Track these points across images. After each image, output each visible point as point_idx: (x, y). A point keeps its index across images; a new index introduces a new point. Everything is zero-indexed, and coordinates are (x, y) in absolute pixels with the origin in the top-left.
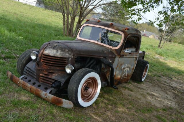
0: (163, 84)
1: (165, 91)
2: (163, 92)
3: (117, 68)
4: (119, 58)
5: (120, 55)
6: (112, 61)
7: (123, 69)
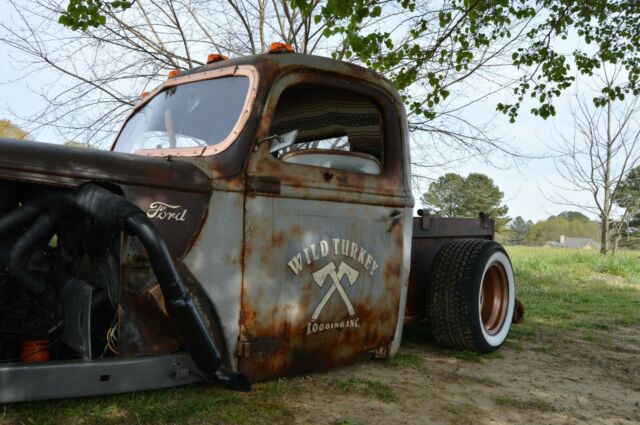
0: (619, 349)
1: (626, 377)
2: (616, 384)
3: (243, 260)
4: (245, 196)
5: (243, 175)
6: (185, 211)
7: (301, 268)
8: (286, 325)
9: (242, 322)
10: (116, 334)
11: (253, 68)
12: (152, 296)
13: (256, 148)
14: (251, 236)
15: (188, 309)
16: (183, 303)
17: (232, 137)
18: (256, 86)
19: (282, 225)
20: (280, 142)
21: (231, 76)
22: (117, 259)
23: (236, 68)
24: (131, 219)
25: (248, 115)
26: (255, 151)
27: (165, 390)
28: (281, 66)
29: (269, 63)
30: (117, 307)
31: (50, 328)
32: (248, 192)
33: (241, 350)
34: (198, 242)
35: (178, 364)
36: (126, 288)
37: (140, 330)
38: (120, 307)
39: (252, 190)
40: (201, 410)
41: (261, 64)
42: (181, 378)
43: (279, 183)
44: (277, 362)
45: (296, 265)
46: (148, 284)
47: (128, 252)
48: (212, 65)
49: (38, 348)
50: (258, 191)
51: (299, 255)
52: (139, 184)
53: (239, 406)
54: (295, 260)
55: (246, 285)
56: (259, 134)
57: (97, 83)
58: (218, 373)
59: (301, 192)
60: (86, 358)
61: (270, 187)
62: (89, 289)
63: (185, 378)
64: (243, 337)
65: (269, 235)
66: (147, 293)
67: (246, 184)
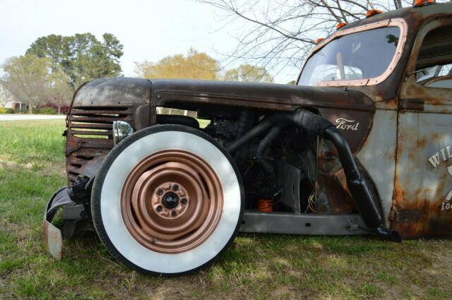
3: (396, 156)
4: (398, 112)
5: (397, 98)
6: (358, 124)
7: (438, 163)
8: (426, 203)
9: (394, 198)
10: (314, 199)
11: (402, 20)
12: (336, 178)
13: (406, 79)
14: (402, 140)
15: (361, 186)
16: (358, 183)
17: (388, 72)
18: (405, 34)
19: (424, 132)
20: (425, 74)
21: (386, 27)
22: (315, 153)
23: (390, 21)
24: (328, 130)
25: (400, 55)
26: (405, 81)
27: (343, 236)
28: (424, 16)
29: (415, 15)
30: (315, 183)
31: (274, 193)
32: (400, 110)
33: (393, 216)
34: (366, 144)
35: (352, 221)
36: (320, 172)
37: (328, 198)
38: (316, 183)
39: (404, 108)
40: (368, 250)
41: (408, 17)
42: (353, 230)
43: (423, 103)
44: (418, 227)
45: (434, 161)
46: (334, 170)
47: (322, 149)
48: (371, 19)
49: (267, 205)
50: (407, 109)
51: (437, 154)
52: (329, 108)
53: (392, 252)
54: (434, 157)
55: (398, 173)
56: (409, 68)
57: (270, 25)
58: (379, 229)
59: (440, 108)
60: (297, 212)
61: (416, 106)
62: (299, 171)
63: (356, 230)
64: (394, 208)
65: (415, 139)
66: (334, 175)
67: (399, 104)
